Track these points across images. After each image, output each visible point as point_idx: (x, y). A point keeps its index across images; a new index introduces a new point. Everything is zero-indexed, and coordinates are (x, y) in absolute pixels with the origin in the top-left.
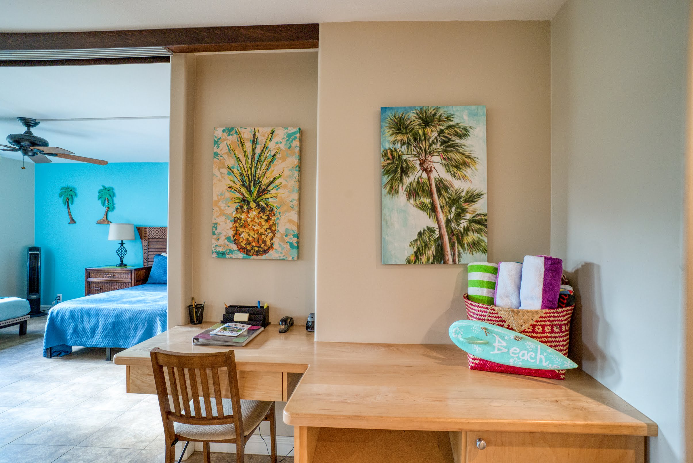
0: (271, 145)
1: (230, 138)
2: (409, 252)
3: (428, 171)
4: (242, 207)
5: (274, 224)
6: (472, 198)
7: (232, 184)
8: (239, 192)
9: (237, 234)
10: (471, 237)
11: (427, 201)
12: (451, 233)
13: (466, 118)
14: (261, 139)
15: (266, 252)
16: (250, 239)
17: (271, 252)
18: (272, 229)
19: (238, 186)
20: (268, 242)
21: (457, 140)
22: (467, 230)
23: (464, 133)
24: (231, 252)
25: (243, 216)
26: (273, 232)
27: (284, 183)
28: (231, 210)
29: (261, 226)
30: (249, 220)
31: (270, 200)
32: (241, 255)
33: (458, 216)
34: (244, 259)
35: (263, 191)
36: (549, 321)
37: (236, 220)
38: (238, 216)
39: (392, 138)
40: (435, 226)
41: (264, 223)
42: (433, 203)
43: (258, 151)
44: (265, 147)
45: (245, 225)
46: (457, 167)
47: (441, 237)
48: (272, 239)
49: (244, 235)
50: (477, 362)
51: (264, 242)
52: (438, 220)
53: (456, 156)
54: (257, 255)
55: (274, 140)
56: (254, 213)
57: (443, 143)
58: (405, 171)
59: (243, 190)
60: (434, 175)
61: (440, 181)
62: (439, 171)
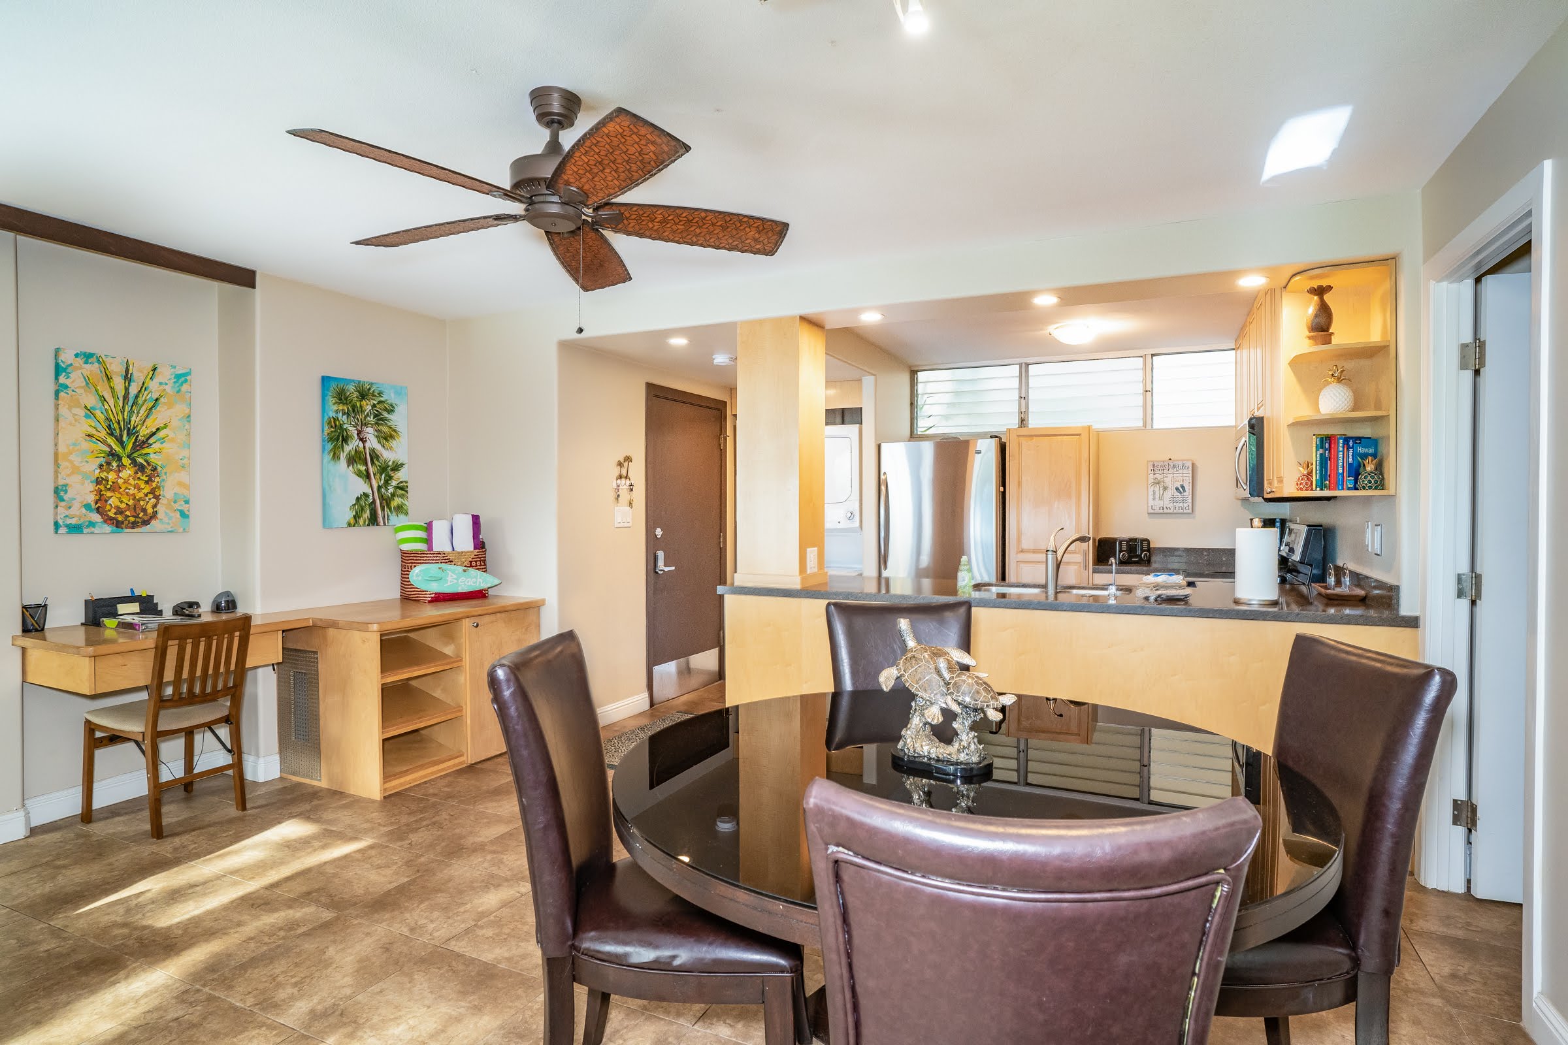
0: (153, 385)
1: (88, 366)
2: (349, 515)
3: (363, 440)
4: (109, 463)
5: (158, 487)
6: (397, 467)
7: (93, 432)
8: (104, 442)
9: (101, 499)
10: (397, 501)
11: (363, 468)
12: (382, 497)
13: (392, 395)
14: (138, 376)
15: (146, 523)
16: (123, 506)
17: (153, 522)
18: (155, 494)
19: (103, 434)
20: (150, 510)
21: (386, 414)
22: (393, 495)
23: (391, 411)
24: (92, 524)
25: (112, 476)
26: (157, 498)
27: (171, 435)
28: (92, 467)
29: (140, 489)
30: (120, 481)
31: (152, 456)
32: (108, 529)
33: (387, 483)
34: (112, 532)
35: (145, 443)
36: (479, 558)
37: (99, 481)
38: (103, 475)
39: (335, 407)
40: (369, 491)
41: (143, 486)
42: (367, 471)
43: (133, 390)
44: (143, 388)
45: (115, 488)
46: (386, 439)
47: (374, 502)
48: (155, 506)
49: (113, 501)
50: (433, 596)
51: (144, 510)
52: (371, 486)
53: (385, 429)
54: (133, 528)
55: (156, 380)
56: (127, 473)
57: (375, 416)
58: (345, 440)
59: (111, 441)
60: (368, 445)
61: (373, 451)
62: (373, 443)
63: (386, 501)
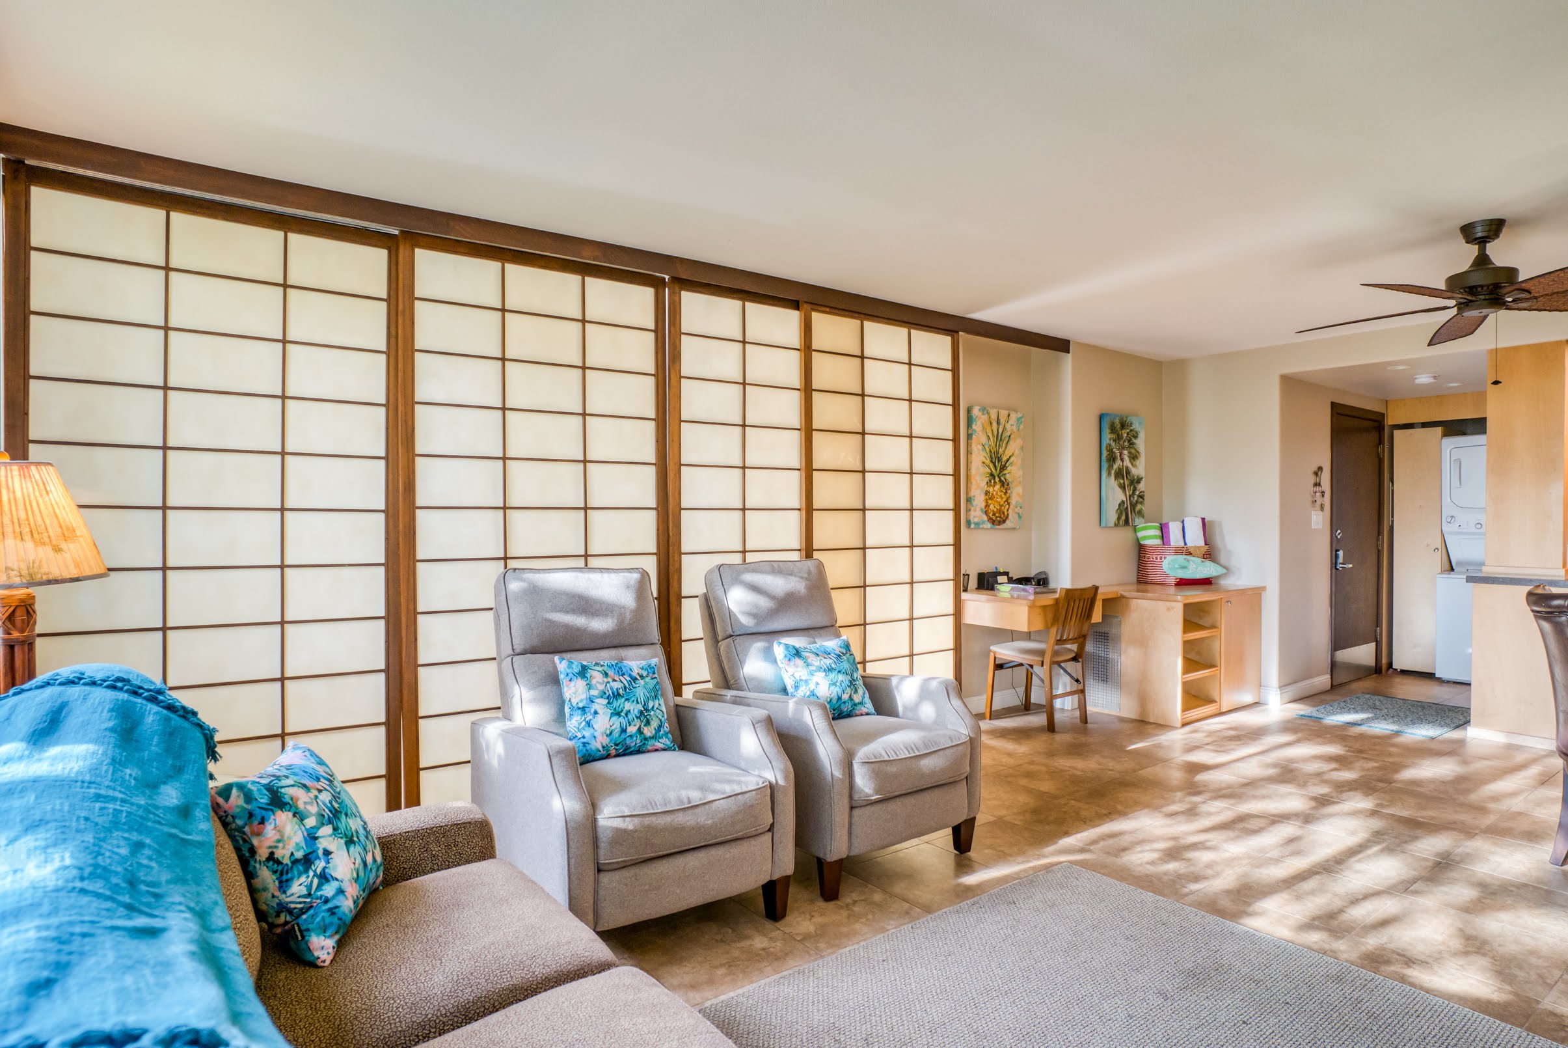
0: (1008, 426)
1: (983, 416)
2: (1115, 518)
3: (1122, 460)
4: (990, 481)
5: (1009, 497)
6: (1139, 480)
7: (985, 460)
8: (988, 466)
9: (987, 506)
10: (1139, 507)
11: (1122, 482)
12: (1131, 503)
13: (1137, 425)
14: (1002, 421)
15: (1004, 521)
16: (995, 510)
17: (1007, 522)
18: (1008, 501)
19: (988, 461)
20: (1006, 513)
21: (1133, 439)
22: (1137, 502)
23: (1136, 437)
24: (983, 522)
25: (991, 489)
26: (1009, 504)
27: (1015, 461)
28: (983, 484)
29: (1002, 498)
30: (995, 493)
31: (1008, 476)
32: (989, 525)
33: (1134, 492)
34: (991, 528)
35: (1003, 468)
36: (1209, 551)
37: (987, 493)
38: (988, 489)
39: (1109, 436)
40: (1125, 499)
41: (1003, 496)
42: (1124, 483)
43: (1000, 431)
44: (1004, 429)
45: (992, 497)
46: (1133, 459)
47: (1127, 508)
48: (1008, 510)
49: (992, 507)
51: (1004, 513)
52: (1126, 495)
53: (1133, 451)
54: (999, 525)
55: (1010, 423)
56: (998, 487)
57: (1129, 441)
58: (1114, 460)
59: (992, 466)
60: (1125, 464)
61: (1127, 468)
62: (1127, 462)
63: (1133, 506)
